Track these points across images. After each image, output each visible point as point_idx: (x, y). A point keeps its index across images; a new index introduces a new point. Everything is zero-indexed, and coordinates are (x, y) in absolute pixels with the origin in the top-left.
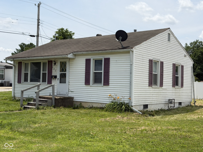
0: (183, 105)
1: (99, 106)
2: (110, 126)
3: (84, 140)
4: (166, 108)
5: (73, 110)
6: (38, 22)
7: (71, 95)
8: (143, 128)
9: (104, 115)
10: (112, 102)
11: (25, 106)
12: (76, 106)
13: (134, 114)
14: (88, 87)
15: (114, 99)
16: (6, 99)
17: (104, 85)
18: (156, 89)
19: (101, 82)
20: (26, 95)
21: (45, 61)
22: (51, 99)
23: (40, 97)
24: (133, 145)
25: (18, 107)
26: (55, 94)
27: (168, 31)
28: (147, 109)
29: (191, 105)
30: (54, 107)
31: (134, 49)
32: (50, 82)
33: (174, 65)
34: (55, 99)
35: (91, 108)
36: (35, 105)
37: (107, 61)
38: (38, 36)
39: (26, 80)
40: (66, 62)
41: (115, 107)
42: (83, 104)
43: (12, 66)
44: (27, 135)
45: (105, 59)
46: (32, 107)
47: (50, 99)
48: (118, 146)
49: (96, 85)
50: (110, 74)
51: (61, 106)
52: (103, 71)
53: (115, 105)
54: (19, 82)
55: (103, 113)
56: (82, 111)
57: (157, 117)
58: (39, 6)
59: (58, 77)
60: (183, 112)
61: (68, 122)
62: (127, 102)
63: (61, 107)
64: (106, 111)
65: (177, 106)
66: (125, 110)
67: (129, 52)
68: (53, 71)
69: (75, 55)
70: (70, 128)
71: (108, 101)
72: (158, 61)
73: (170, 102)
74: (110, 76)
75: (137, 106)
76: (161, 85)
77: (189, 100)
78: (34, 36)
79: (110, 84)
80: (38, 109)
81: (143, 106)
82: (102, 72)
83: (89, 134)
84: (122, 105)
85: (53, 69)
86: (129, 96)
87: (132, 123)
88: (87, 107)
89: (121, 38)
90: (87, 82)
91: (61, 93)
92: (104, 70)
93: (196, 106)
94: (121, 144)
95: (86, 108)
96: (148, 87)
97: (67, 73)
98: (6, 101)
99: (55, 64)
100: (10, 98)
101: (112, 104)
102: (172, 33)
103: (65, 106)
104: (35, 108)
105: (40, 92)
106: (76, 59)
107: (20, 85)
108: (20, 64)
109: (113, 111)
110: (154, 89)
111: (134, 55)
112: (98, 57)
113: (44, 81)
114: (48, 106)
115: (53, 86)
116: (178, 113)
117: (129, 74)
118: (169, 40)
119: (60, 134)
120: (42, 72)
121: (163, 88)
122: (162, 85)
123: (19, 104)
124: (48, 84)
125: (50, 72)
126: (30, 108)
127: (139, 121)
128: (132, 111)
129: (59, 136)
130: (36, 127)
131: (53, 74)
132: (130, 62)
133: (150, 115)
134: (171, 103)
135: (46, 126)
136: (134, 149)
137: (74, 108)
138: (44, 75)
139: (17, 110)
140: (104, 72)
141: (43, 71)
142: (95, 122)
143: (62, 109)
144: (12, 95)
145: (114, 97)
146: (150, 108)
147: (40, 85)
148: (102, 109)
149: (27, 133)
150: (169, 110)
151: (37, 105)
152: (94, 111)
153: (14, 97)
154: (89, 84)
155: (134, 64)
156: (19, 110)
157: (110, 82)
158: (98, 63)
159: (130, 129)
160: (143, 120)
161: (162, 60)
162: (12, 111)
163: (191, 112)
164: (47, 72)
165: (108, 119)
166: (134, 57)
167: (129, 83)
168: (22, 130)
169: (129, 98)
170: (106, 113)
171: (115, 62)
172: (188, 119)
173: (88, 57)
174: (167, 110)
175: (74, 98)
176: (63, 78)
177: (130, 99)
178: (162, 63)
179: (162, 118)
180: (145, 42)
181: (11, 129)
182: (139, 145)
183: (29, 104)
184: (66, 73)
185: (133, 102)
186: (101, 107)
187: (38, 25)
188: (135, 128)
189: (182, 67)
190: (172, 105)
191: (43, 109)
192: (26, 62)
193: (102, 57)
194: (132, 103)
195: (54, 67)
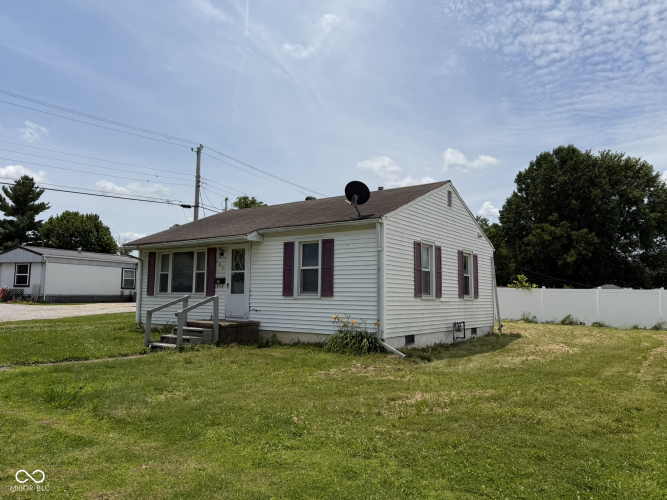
0: (479, 333)
1: (314, 339)
2: (339, 393)
3: (274, 445)
4: (450, 341)
5: (258, 351)
6: (198, 182)
7: (253, 317)
8: (418, 397)
9: (325, 361)
10: (341, 332)
11: (155, 344)
12: (264, 341)
13: (389, 357)
14: (289, 301)
15: (345, 326)
16: (124, 328)
17: (323, 295)
18: (429, 303)
19: (315, 290)
20: (160, 319)
21: (201, 249)
22: (210, 327)
23: (189, 324)
24: (407, 459)
25: (140, 347)
26: (221, 316)
27: (446, 188)
28: (413, 346)
29: (493, 334)
30: (218, 345)
31: (384, 220)
32: (211, 292)
33: (460, 253)
34: (220, 327)
35: (297, 344)
36: (174, 341)
37: (329, 245)
38: (196, 207)
39: (163, 289)
40: (244, 251)
41: (347, 344)
42: (280, 337)
43: (137, 261)
44: (129, 428)
45: (324, 242)
46: (169, 345)
47: (208, 327)
48: (367, 461)
49: (306, 296)
50: (335, 273)
51: (231, 342)
52: (319, 267)
53: (346, 338)
54: (150, 292)
55: (322, 356)
56: (276, 352)
57: (439, 364)
58: (198, 152)
59: (229, 280)
60: (485, 348)
61: (239, 385)
62: (372, 331)
63: (233, 344)
64: (329, 351)
65: (469, 335)
66: (369, 349)
67: (373, 226)
68: (218, 269)
69: (263, 236)
70: (243, 403)
71: (331, 330)
72: (431, 246)
73: (457, 327)
74: (335, 277)
75: (394, 340)
76: (439, 294)
77: (488, 323)
78: (189, 207)
79: (335, 294)
80: (181, 350)
81: (404, 339)
82: (317, 270)
83: (288, 422)
84: (363, 338)
85: (218, 264)
86: (376, 317)
87: (390, 381)
88: (288, 341)
89: (356, 197)
90: (288, 290)
91: (234, 314)
92: (323, 264)
93: (504, 335)
94: (375, 457)
95: (285, 345)
96: (413, 299)
97: (246, 272)
98: (121, 333)
99: (222, 254)
100: (131, 327)
101: (341, 335)
102: (455, 191)
103: (241, 342)
104: (175, 349)
105: (189, 314)
106: (265, 243)
107: (151, 299)
108: (152, 256)
109: (343, 352)
110: (425, 303)
111: (385, 231)
112: (309, 238)
113: (199, 289)
114: (203, 343)
115: (216, 301)
116: (477, 353)
117: (376, 272)
118: (450, 204)
119: (213, 424)
120: (195, 272)
121: (442, 299)
122: (441, 293)
123: (143, 338)
124: (207, 295)
125: (212, 270)
126: (165, 348)
127: (403, 377)
128: (384, 351)
129: (211, 433)
130: (159, 404)
131: (218, 276)
132: (377, 247)
133: (423, 359)
134: (459, 330)
135: (185, 398)
136: (411, 472)
137: (260, 347)
138: (200, 277)
139: (136, 354)
140: (323, 269)
141: (198, 269)
142: (304, 382)
143: (234, 349)
144: (137, 320)
145: (345, 320)
146: (420, 343)
147: (189, 297)
148: (319, 346)
149: (129, 423)
150: (455, 345)
151: (178, 341)
152: (303, 351)
153: (140, 323)
154: (292, 295)
155: (385, 249)
156: (141, 354)
157: (335, 290)
158: (309, 250)
159: (388, 403)
160: (411, 373)
161: (438, 244)
162: (126, 355)
163: (500, 348)
164: (205, 272)
165: (333, 371)
166: (385, 235)
167: (376, 290)
168: (120, 412)
169: (376, 322)
170: (329, 357)
171: (346, 247)
172: (505, 366)
173: (289, 239)
174: (452, 345)
175: (261, 324)
176: (238, 281)
177: (378, 324)
178: (438, 250)
179: (449, 365)
180: (405, 206)
181: (95, 409)
182: (424, 458)
183: (163, 340)
184: (243, 274)
185: (386, 332)
186: (317, 341)
187: (198, 187)
188: (400, 398)
189: (475, 257)
190: (461, 335)
191: (192, 349)
192: (165, 252)
193: (318, 238)
194: (383, 332)
195: (219, 260)
